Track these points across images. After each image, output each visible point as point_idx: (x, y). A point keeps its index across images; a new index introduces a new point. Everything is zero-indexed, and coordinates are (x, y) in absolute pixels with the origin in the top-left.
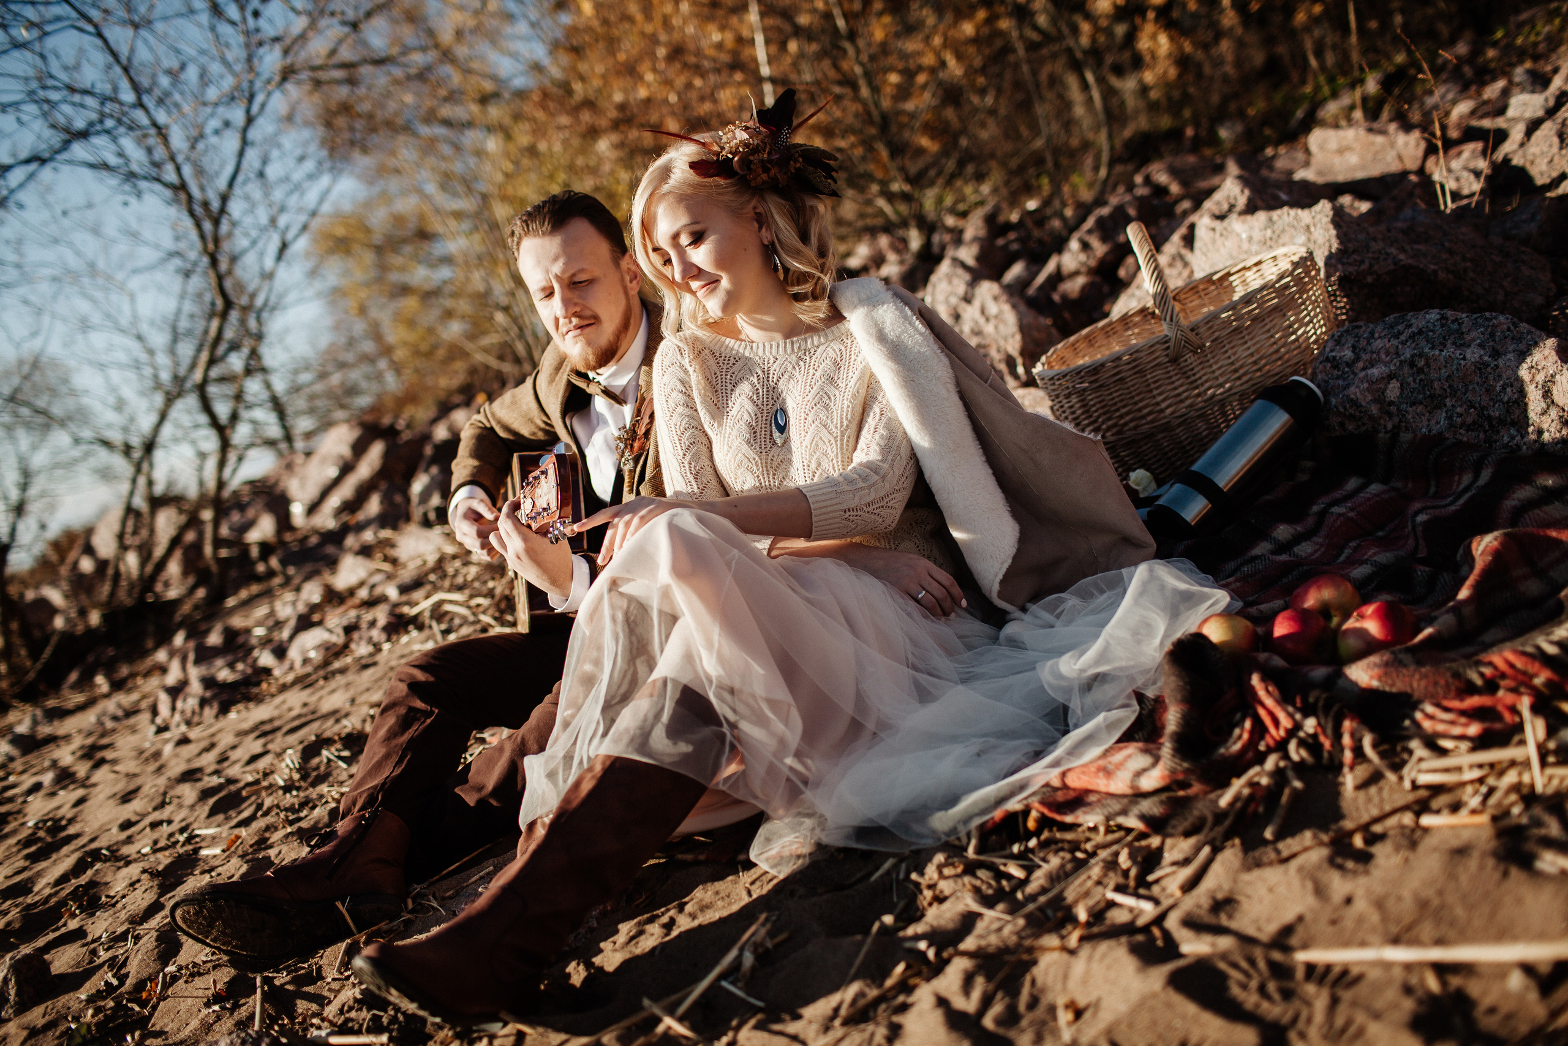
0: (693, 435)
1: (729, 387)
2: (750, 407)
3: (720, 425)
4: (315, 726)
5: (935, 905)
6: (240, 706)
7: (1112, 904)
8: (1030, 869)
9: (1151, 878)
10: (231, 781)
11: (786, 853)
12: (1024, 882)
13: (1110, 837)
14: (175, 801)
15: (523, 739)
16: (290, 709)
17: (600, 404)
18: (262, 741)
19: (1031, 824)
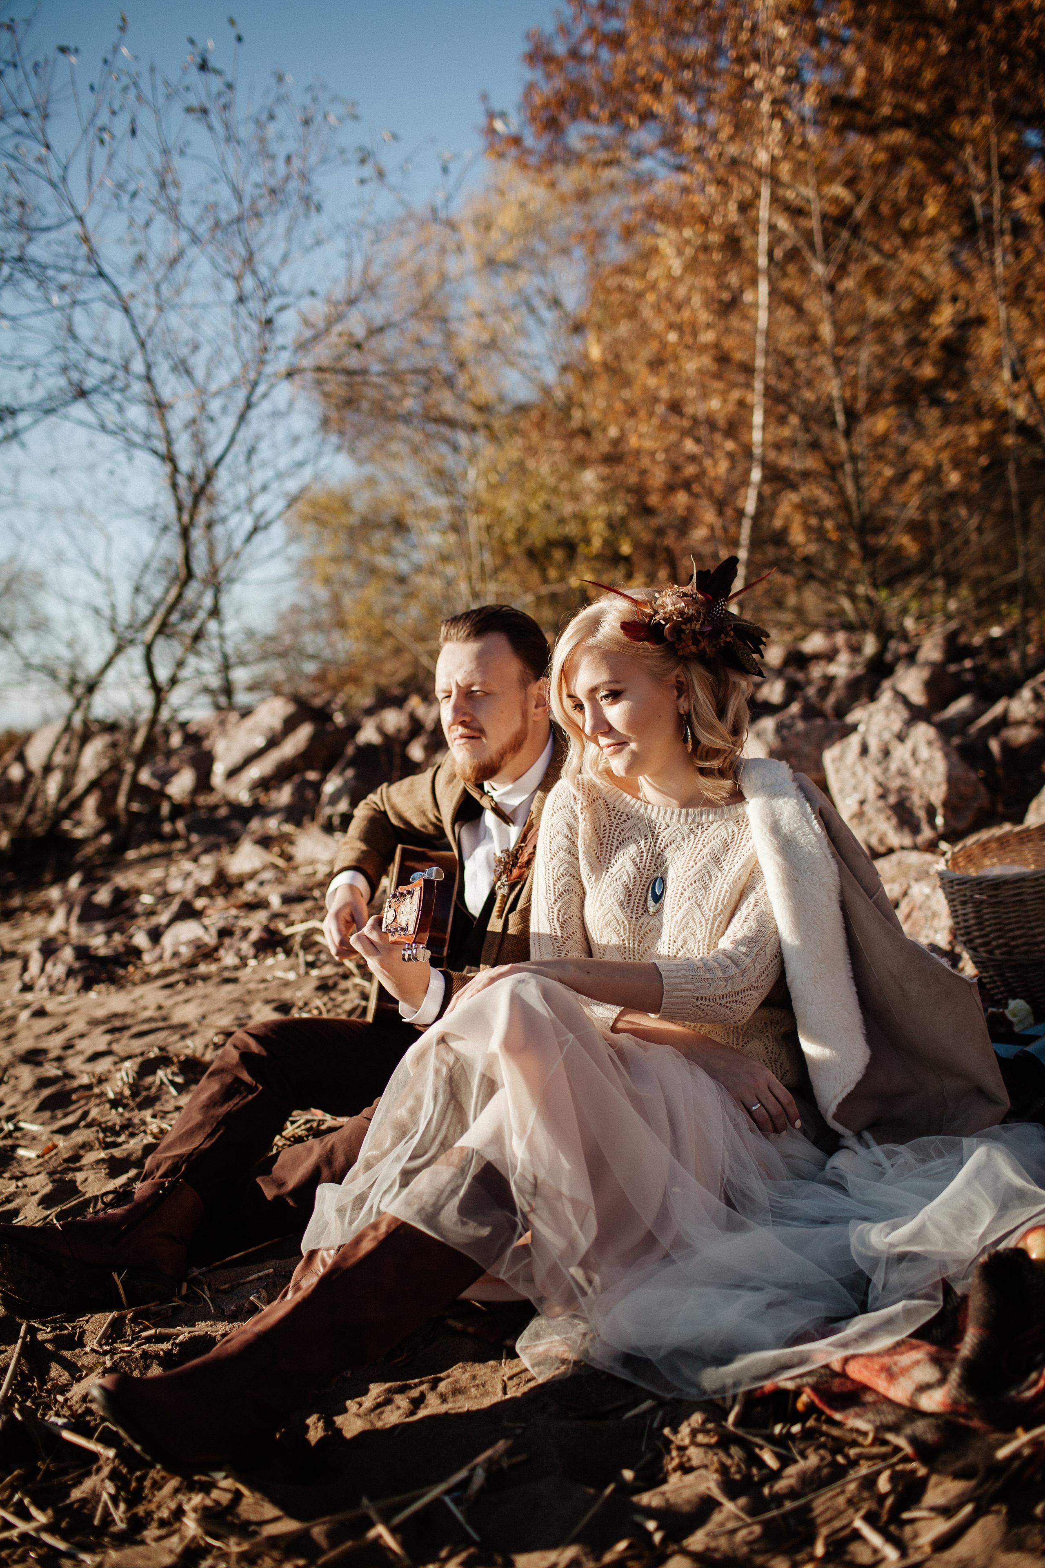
0: (568, 883)
1: (616, 843)
2: (631, 869)
3: (597, 879)
4: (162, 1035)
5: (679, 1473)
6: (102, 987)
7: (857, 1535)
8: (786, 1461)
9: (906, 1515)
10: (69, 1076)
11: (553, 1353)
12: (776, 1475)
13: (876, 1450)
14: (12, 1082)
15: (333, 1147)
16: (145, 1008)
17: (489, 818)
18: (108, 1037)
19: (800, 1405)
